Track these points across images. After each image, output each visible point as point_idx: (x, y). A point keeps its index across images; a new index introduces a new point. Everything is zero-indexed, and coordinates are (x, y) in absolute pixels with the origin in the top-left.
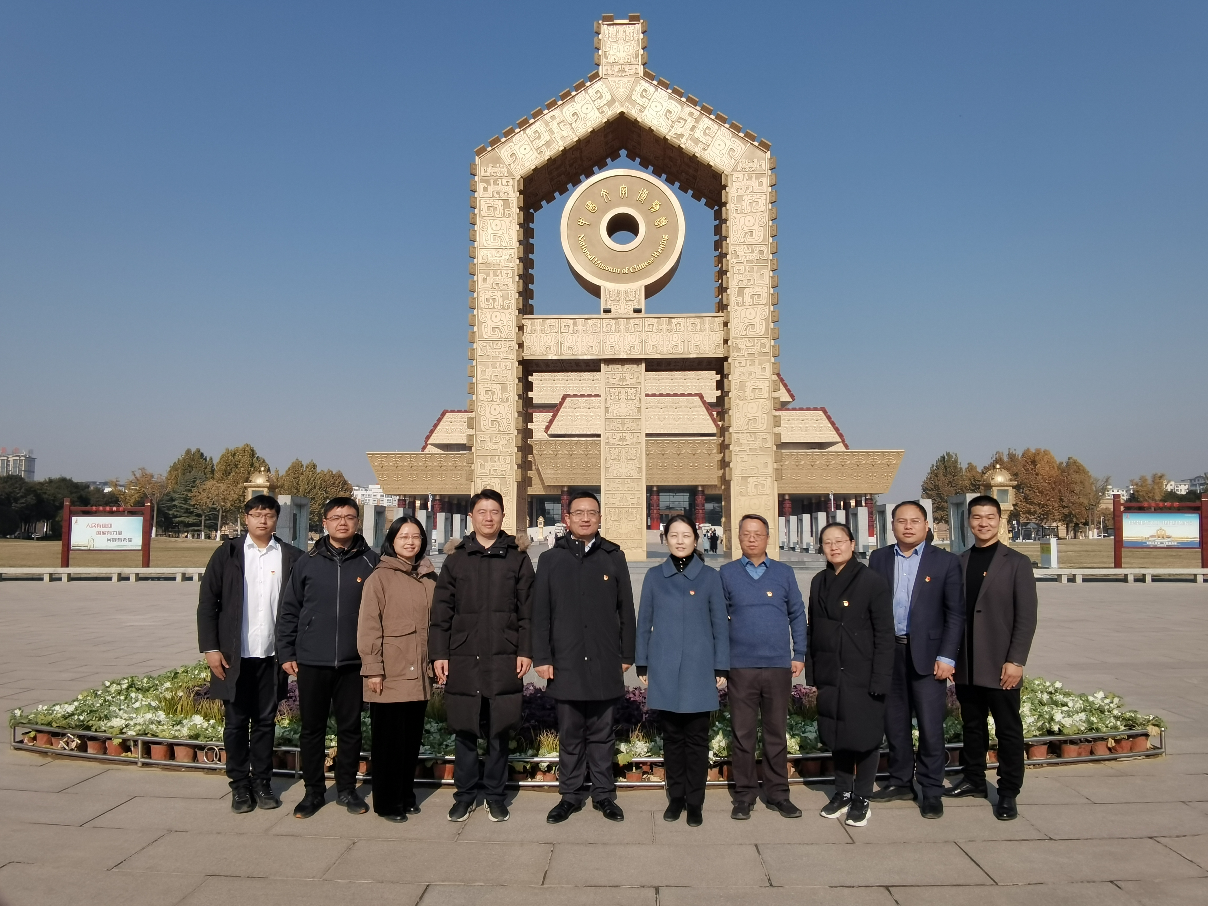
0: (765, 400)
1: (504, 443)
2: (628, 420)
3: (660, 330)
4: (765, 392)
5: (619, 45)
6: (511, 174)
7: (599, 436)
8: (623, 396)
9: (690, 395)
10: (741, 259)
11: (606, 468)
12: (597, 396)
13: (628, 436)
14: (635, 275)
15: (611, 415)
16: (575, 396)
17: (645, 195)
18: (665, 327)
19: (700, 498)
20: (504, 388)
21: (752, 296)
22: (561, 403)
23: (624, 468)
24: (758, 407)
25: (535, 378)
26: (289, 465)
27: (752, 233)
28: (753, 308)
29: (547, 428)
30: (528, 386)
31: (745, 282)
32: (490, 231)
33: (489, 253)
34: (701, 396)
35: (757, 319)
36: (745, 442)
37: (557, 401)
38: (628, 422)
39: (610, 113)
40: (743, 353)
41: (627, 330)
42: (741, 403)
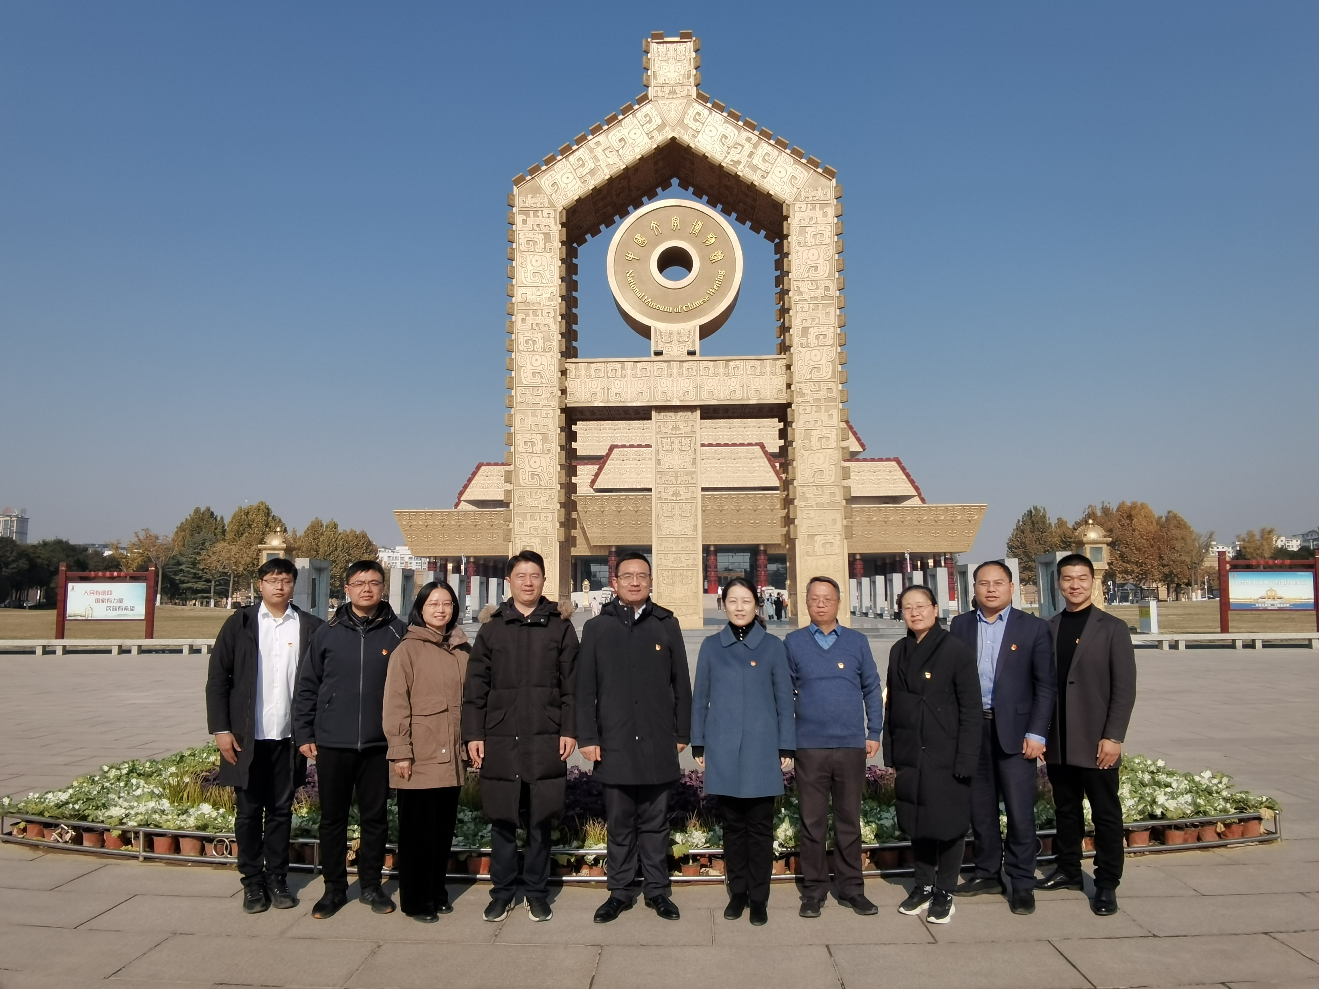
0: (833, 450)
1: (545, 499)
2: (682, 473)
3: (716, 374)
4: (833, 441)
5: (670, 65)
6: (552, 205)
7: (650, 490)
8: (676, 446)
9: (750, 444)
10: (805, 296)
11: (658, 526)
12: (648, 446)
13: (682, 491)
14: (689, 314)
15: (663, 467)
16: (624, 446)
17: (698, 227)
18: (721, 370)
19: (762, 559)
20: (545, 439)
21: (817, 337)
22: (608, 455)
23: (678, 526)
24: (825, 458)
25: (579, 427)
26: (307, 524)
27: (816, 267)
28: (818, 350)
29: (593, 482)
30: (572, 436)
31: (809, 321)
32: (530, 267)
33: (528, 291)
34: (762, 446)
35: (823, 362)
36: (812, 496)
37: (603, 452)
38: (682, 475)
39: (661, 138)
40: (808, 398)
41: (680, 375)
42: (806, 453)
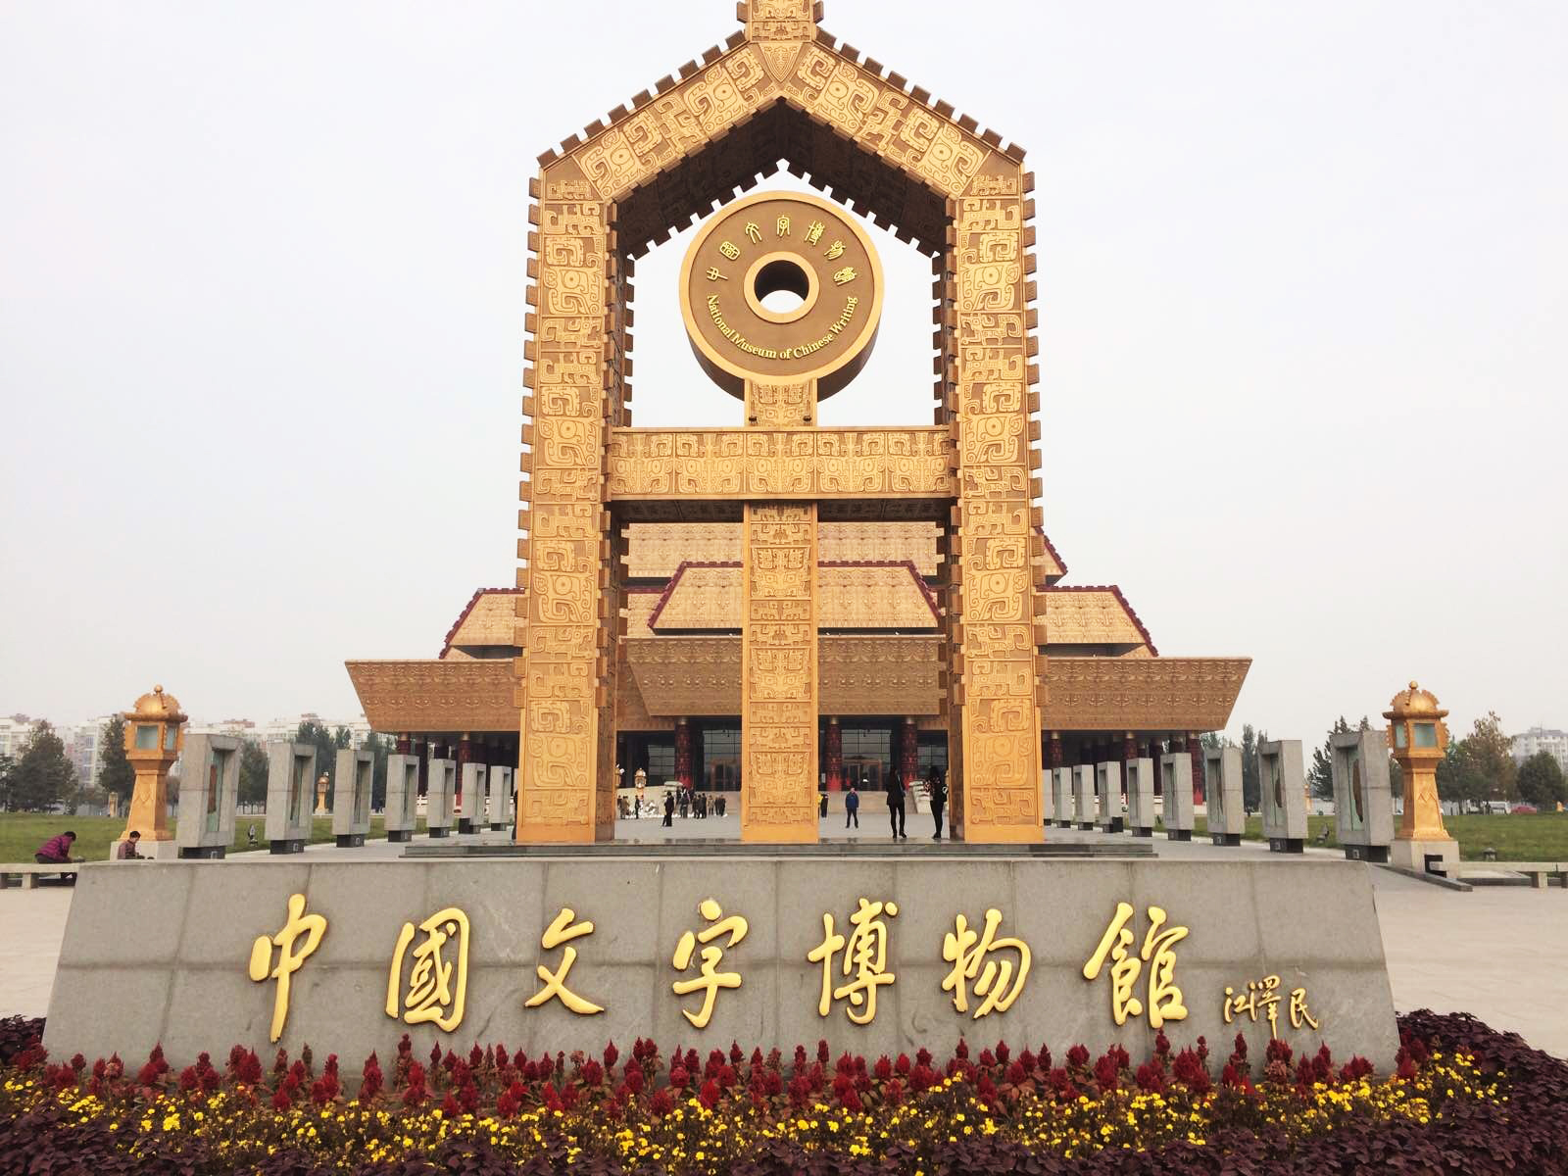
0: (1019, 570)
1: (577, 641)
2: (789, 603)
3: (842, 453)
4: (1019, 556)
6: (596, 196)
7: (739, 631)
8: (781, 561)
9: (893, 564)
10: (977, 338)
11: (752, 685)
12: (738, 565)
13: (789, 630)
14: (802, 363)
15: (760, 594)
16: (701, 565)
17: (819, 232)
18: (852, 448)
19: (910, 740)
20: (579, 549)
21: (996, 398)
22: (677, 577)
23: (781, 685)
24: (1007, 581)
25: (633, 532)
27: (995, 295)
28: (998, 417)
29: (653, 619)
30: (621, 546)
31: (985, 374)
32: (561, 289)
33: (558, 324)
34: (912, 568)
35: (1005, 437)
36: (987, 640)
37: (670, 574)
38: (789, 607)
39: (761, 100)
40: (982, 491)
42: (978, 575)
